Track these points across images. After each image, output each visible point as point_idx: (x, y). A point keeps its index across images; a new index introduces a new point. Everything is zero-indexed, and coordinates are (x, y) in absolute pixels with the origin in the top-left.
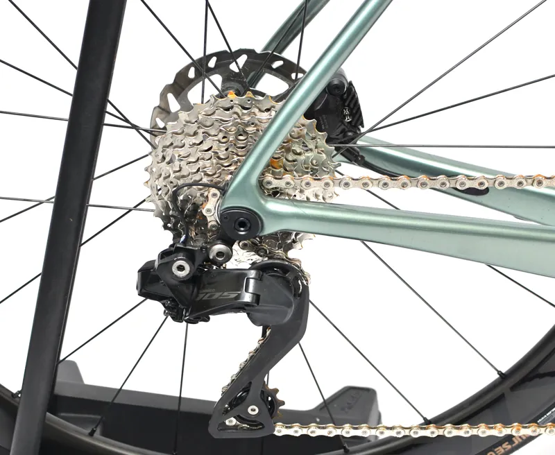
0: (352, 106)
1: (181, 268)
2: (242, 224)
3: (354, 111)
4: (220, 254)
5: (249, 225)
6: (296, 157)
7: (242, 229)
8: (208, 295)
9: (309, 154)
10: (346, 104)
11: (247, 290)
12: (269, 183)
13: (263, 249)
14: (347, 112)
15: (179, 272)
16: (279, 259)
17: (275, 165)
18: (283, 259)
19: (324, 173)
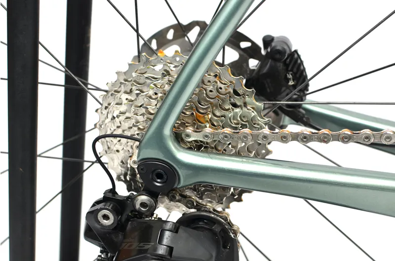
0: (295, 70)
1: (106, 217)
2: (159, 176)
3: (298, 75)
4: (143, 204)
5: (165, 177)
6: (224, 113)
7: (159, 180)
8: (129, 244)
9: (237, 110)
10: (290, 69)
11: (160, 242)
12: (188, 136)
13: (190, 201)
14: (290, 76)
15: (105, 221)
16: (206, 211)
17: (201, 120)
18: (210, 212)
19: (254, 129)
